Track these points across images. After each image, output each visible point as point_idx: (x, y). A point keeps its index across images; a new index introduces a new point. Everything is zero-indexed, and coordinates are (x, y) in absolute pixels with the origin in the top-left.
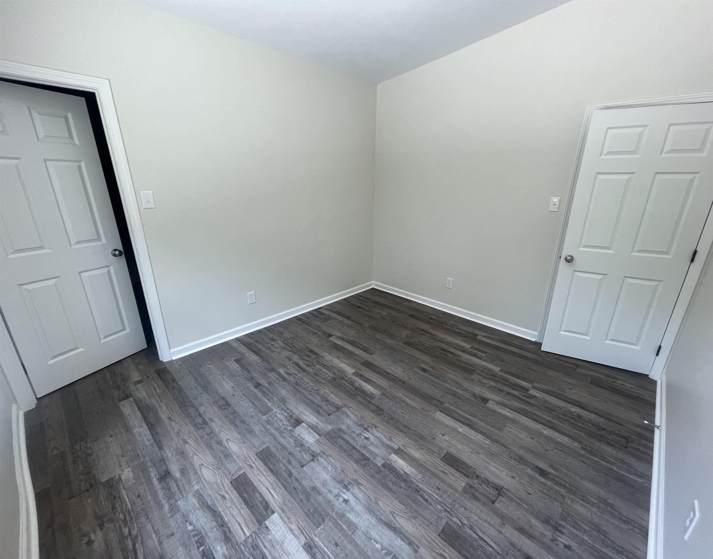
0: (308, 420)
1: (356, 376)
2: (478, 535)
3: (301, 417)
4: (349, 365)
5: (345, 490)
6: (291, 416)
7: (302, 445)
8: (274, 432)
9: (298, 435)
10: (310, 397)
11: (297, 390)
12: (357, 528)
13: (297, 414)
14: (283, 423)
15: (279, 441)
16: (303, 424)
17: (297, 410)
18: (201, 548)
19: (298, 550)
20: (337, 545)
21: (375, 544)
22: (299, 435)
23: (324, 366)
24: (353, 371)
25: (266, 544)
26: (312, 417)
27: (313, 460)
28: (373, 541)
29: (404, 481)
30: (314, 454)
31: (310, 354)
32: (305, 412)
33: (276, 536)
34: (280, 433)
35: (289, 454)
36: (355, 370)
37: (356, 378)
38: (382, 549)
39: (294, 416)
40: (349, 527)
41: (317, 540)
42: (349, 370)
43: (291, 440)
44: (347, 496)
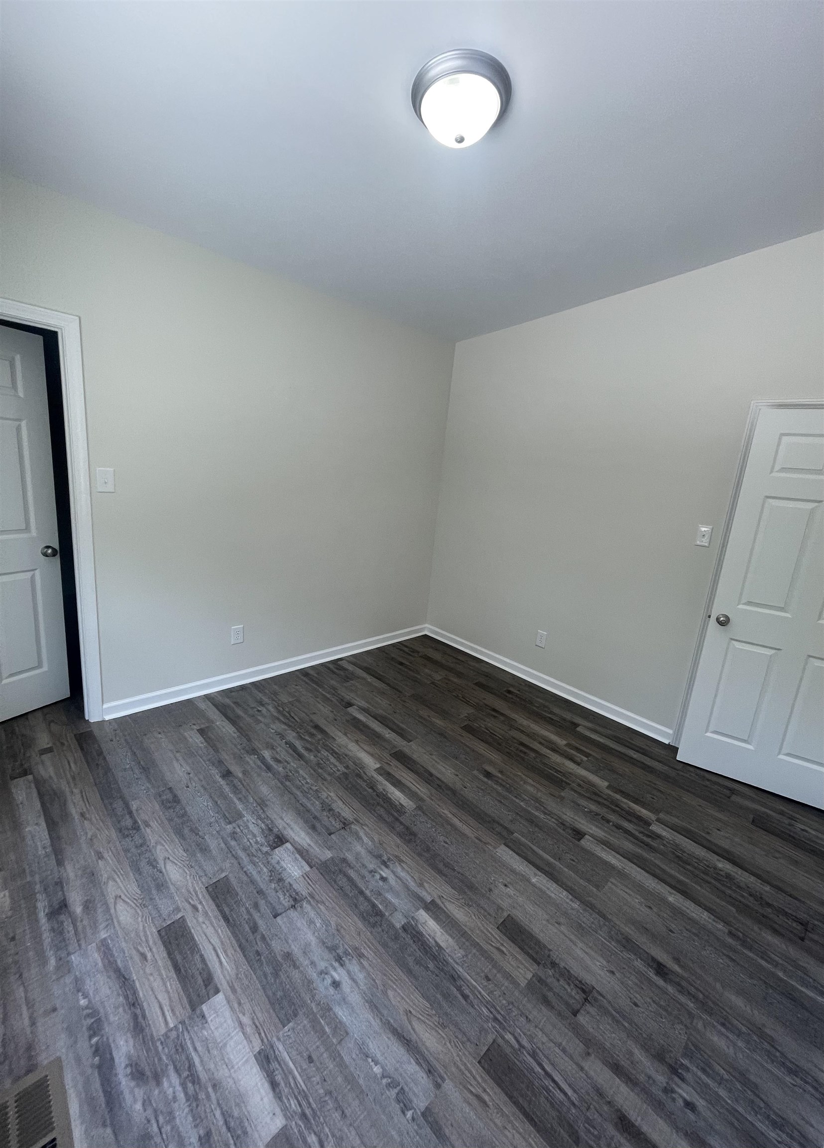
0: (296, 838)
1: (381, 775)
2: (543, 1069)
3: (285, 833)
4: (372, 755)
5: (336, 965)
6: (270, 830)
7: (281, 880)
8: (241, 854)
9: (276, 861)
10: (304, 801)
11: (285, 787)
12: (347, 1034)
13: (280, 827)
14: (256, 840)
15: (245, 869)
16: (288, 845)
17: (280, 821)
18: (95, 1040)
19: (247, 1061)
20: (310, 1059)
21: (374, 1066)
22: (278, 863)
23: (333, 753)
24: (378, 766)
25: (198, 1045)
26: (303, 834)
27: (293, 907)
28: (370, 1060)
29: (434, 958)
30: (297, 897)
31: (313, 731)
32: (292, 823)
33: (216, 1034)
34: (249, 855)
35: (258, 893)
36: (380, 763)
37: (380, 778)
38: (383, 1077)
39: (275, 830)
40: (335, 1030)
41: (281, 1047)
42: (371, 763)
43: (265, 870)
44: (339, 974)
